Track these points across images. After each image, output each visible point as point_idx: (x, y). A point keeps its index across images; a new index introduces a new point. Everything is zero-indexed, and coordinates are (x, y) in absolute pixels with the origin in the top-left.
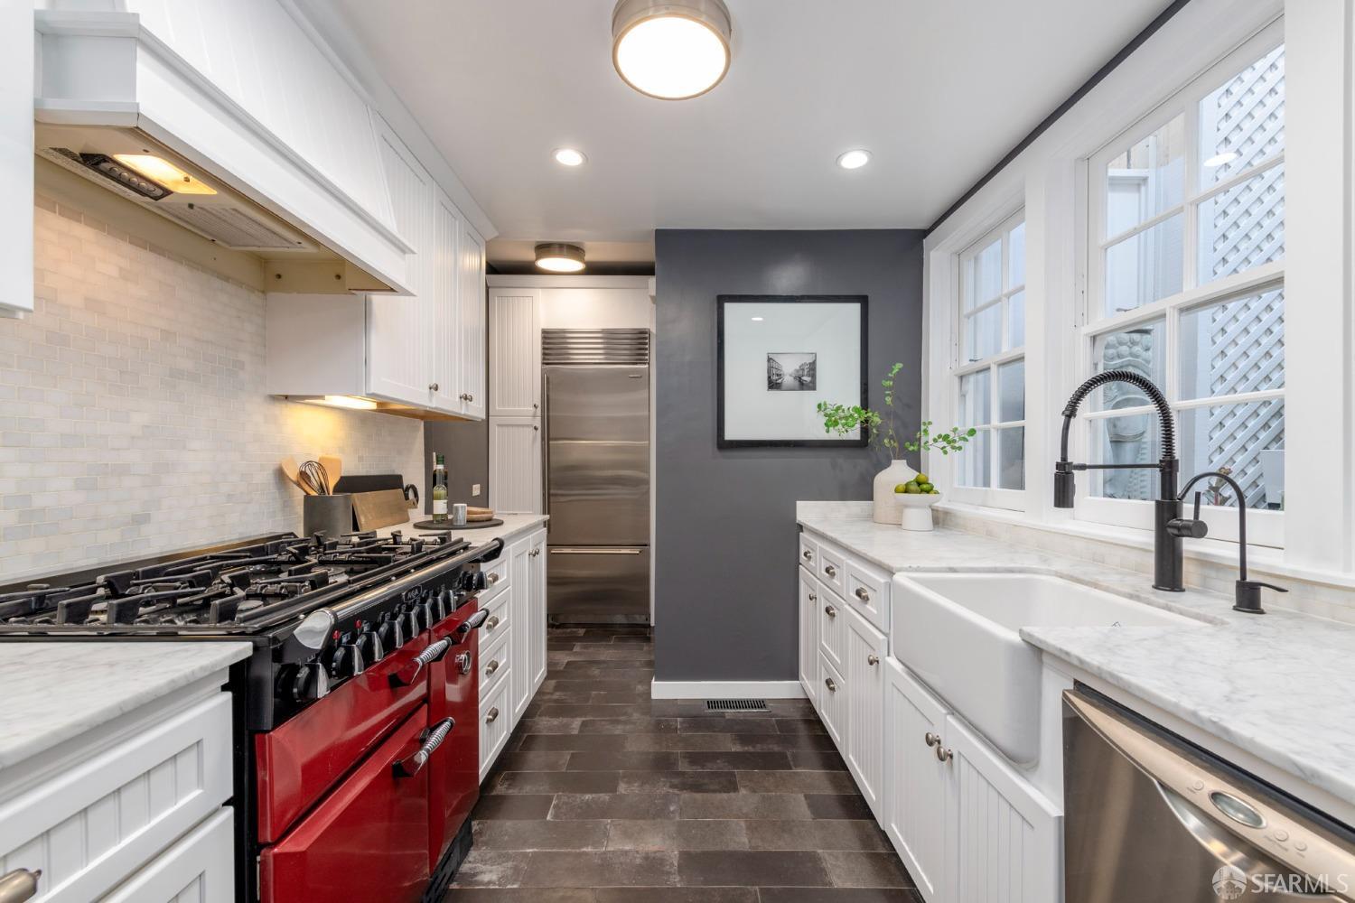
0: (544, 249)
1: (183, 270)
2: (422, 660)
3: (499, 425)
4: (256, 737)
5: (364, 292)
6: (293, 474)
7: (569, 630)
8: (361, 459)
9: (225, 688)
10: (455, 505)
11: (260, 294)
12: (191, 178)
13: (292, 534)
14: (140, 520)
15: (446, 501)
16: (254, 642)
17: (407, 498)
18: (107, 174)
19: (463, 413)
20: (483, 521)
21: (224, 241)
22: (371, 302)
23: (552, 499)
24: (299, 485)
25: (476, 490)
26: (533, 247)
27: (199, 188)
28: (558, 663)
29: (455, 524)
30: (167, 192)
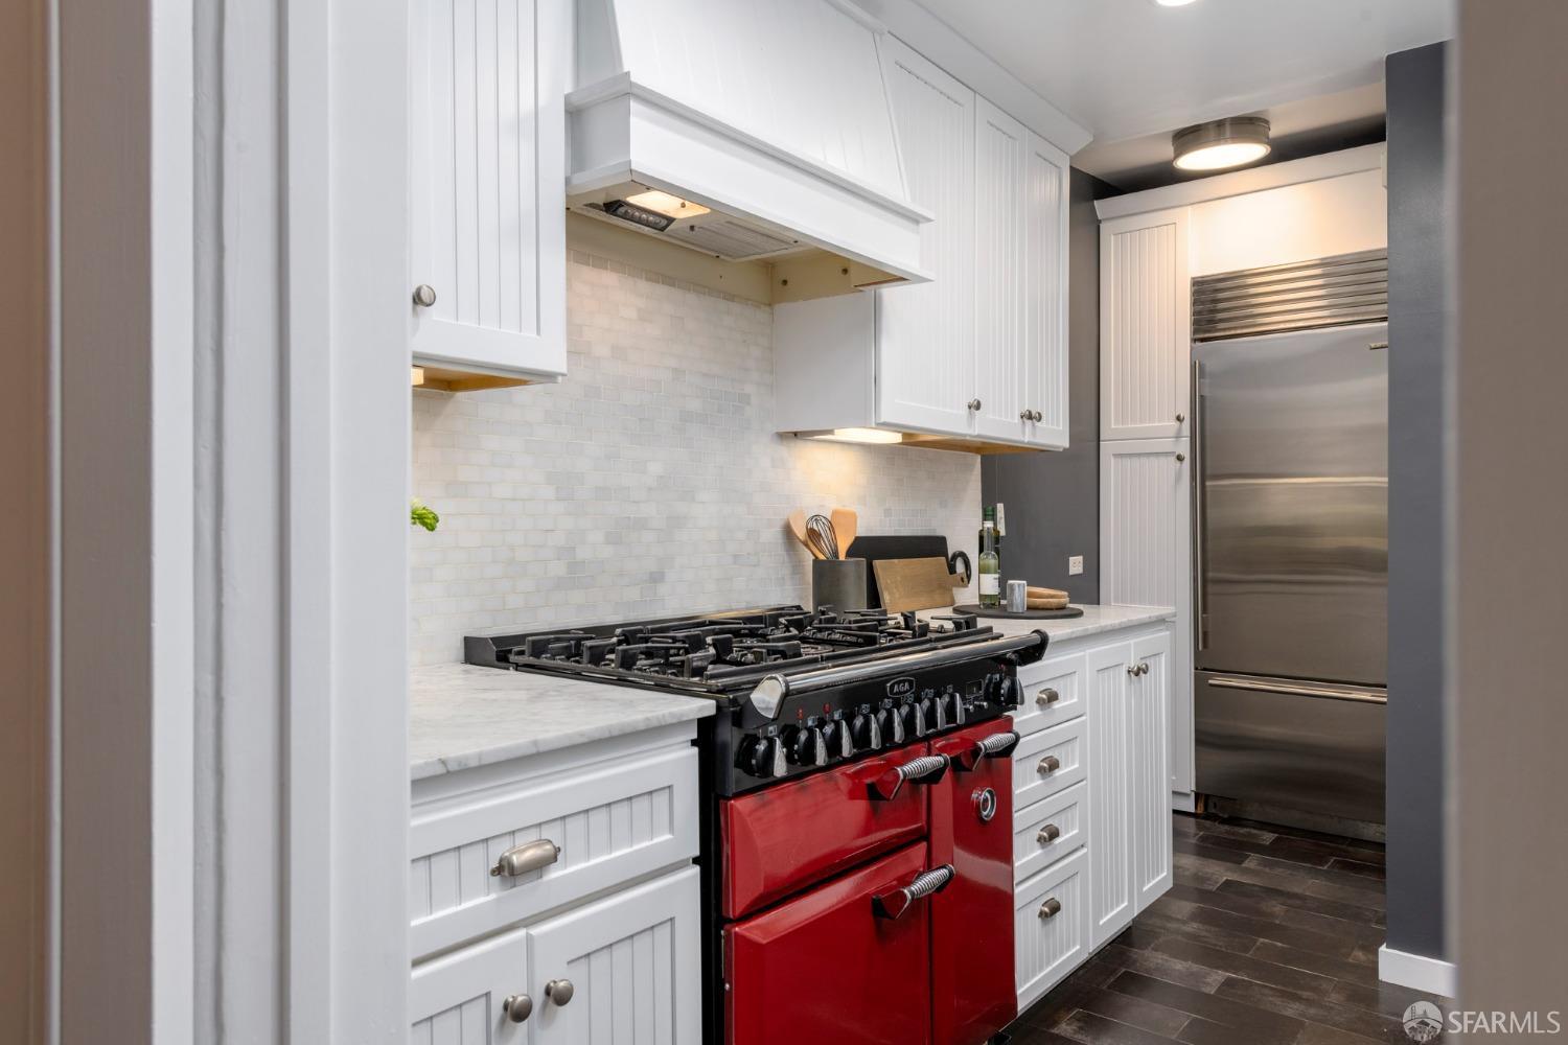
0: (1189, 137)
1: (691, 298)
2: (903, 771)
3: (1115, 455)
4: (721, 801)
5: (873, 287)
6: (801, 533)
7: (1246, 830)
8: (888, 512)
9: (694, 743)
10: (1010, 582)
11: (767, 309)
12: (687, 203)
13: (798, 607)
14: (656, 578)
15: (997, 576)
16: (717, 702)
17: (952, 570)
18: (625, 217)
19: (1026, 441)
20: (1052, 609)
21: (727, 255)
22: (880, 297)
23: (1211, 588)
24: (807, 545)
25: (1076, 565)
26: (1171, 137)
27: (693, 211)
28: (1209, 879)
29: (1009, 610)
30: (670, 220)
